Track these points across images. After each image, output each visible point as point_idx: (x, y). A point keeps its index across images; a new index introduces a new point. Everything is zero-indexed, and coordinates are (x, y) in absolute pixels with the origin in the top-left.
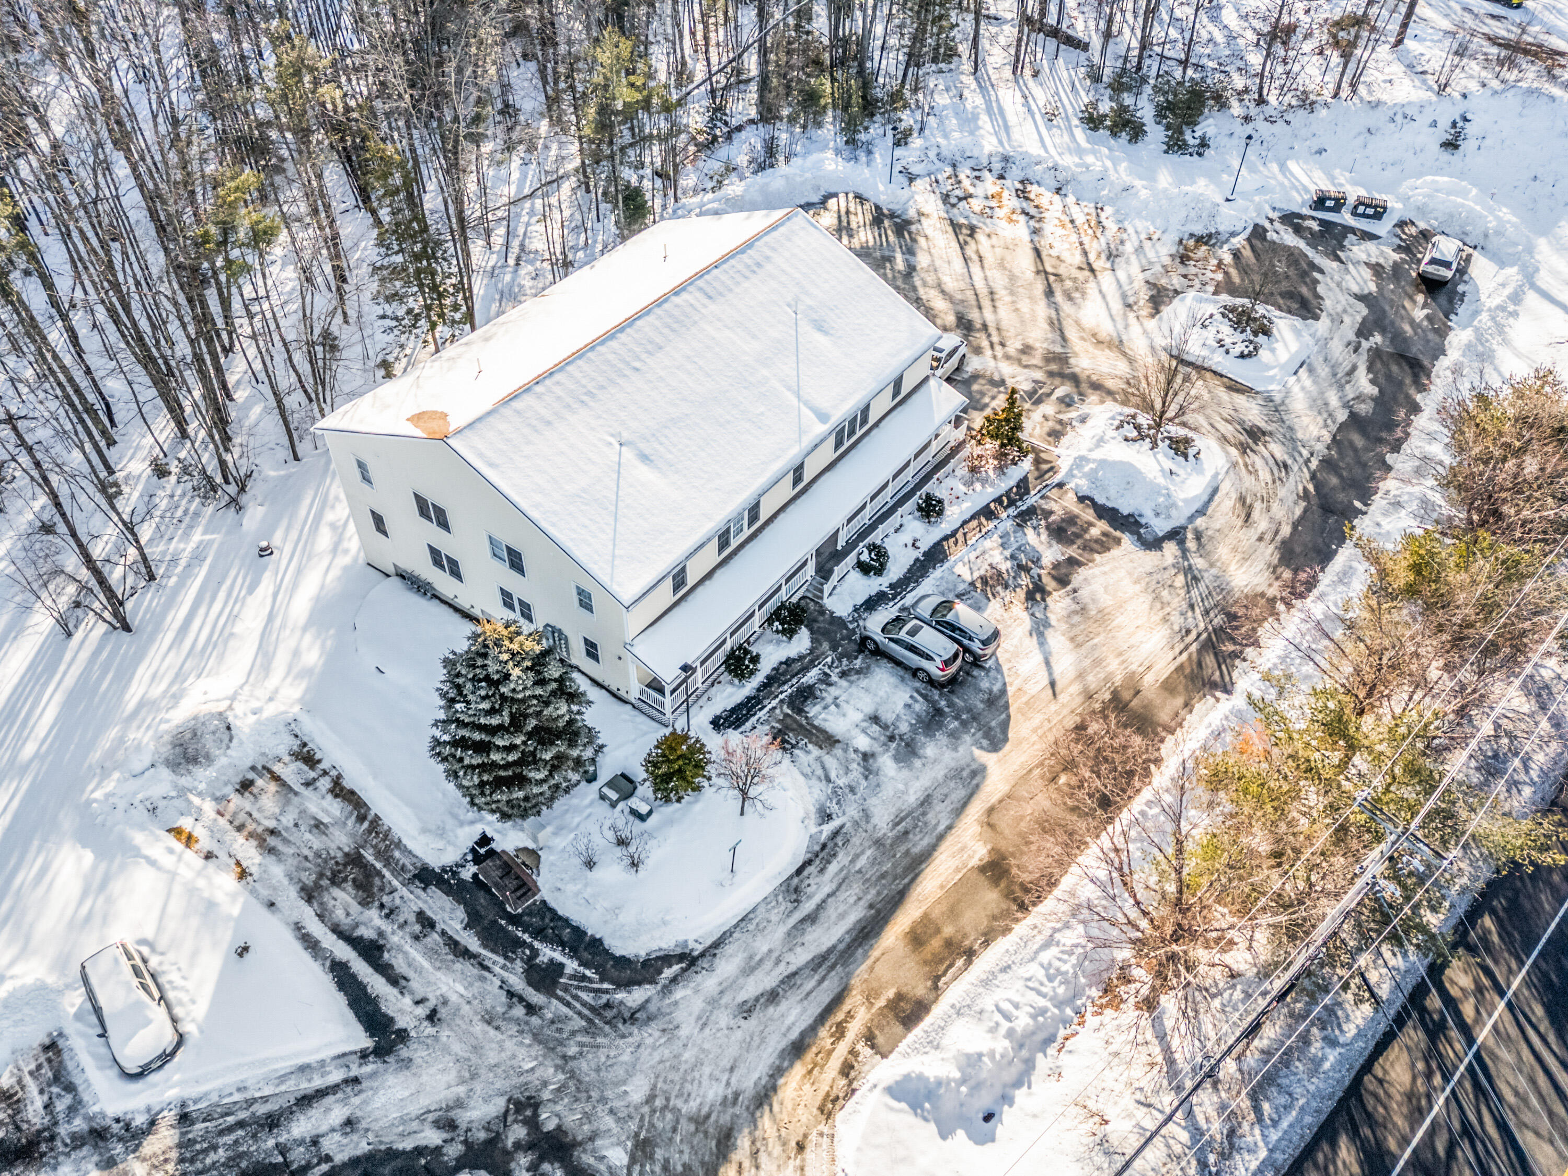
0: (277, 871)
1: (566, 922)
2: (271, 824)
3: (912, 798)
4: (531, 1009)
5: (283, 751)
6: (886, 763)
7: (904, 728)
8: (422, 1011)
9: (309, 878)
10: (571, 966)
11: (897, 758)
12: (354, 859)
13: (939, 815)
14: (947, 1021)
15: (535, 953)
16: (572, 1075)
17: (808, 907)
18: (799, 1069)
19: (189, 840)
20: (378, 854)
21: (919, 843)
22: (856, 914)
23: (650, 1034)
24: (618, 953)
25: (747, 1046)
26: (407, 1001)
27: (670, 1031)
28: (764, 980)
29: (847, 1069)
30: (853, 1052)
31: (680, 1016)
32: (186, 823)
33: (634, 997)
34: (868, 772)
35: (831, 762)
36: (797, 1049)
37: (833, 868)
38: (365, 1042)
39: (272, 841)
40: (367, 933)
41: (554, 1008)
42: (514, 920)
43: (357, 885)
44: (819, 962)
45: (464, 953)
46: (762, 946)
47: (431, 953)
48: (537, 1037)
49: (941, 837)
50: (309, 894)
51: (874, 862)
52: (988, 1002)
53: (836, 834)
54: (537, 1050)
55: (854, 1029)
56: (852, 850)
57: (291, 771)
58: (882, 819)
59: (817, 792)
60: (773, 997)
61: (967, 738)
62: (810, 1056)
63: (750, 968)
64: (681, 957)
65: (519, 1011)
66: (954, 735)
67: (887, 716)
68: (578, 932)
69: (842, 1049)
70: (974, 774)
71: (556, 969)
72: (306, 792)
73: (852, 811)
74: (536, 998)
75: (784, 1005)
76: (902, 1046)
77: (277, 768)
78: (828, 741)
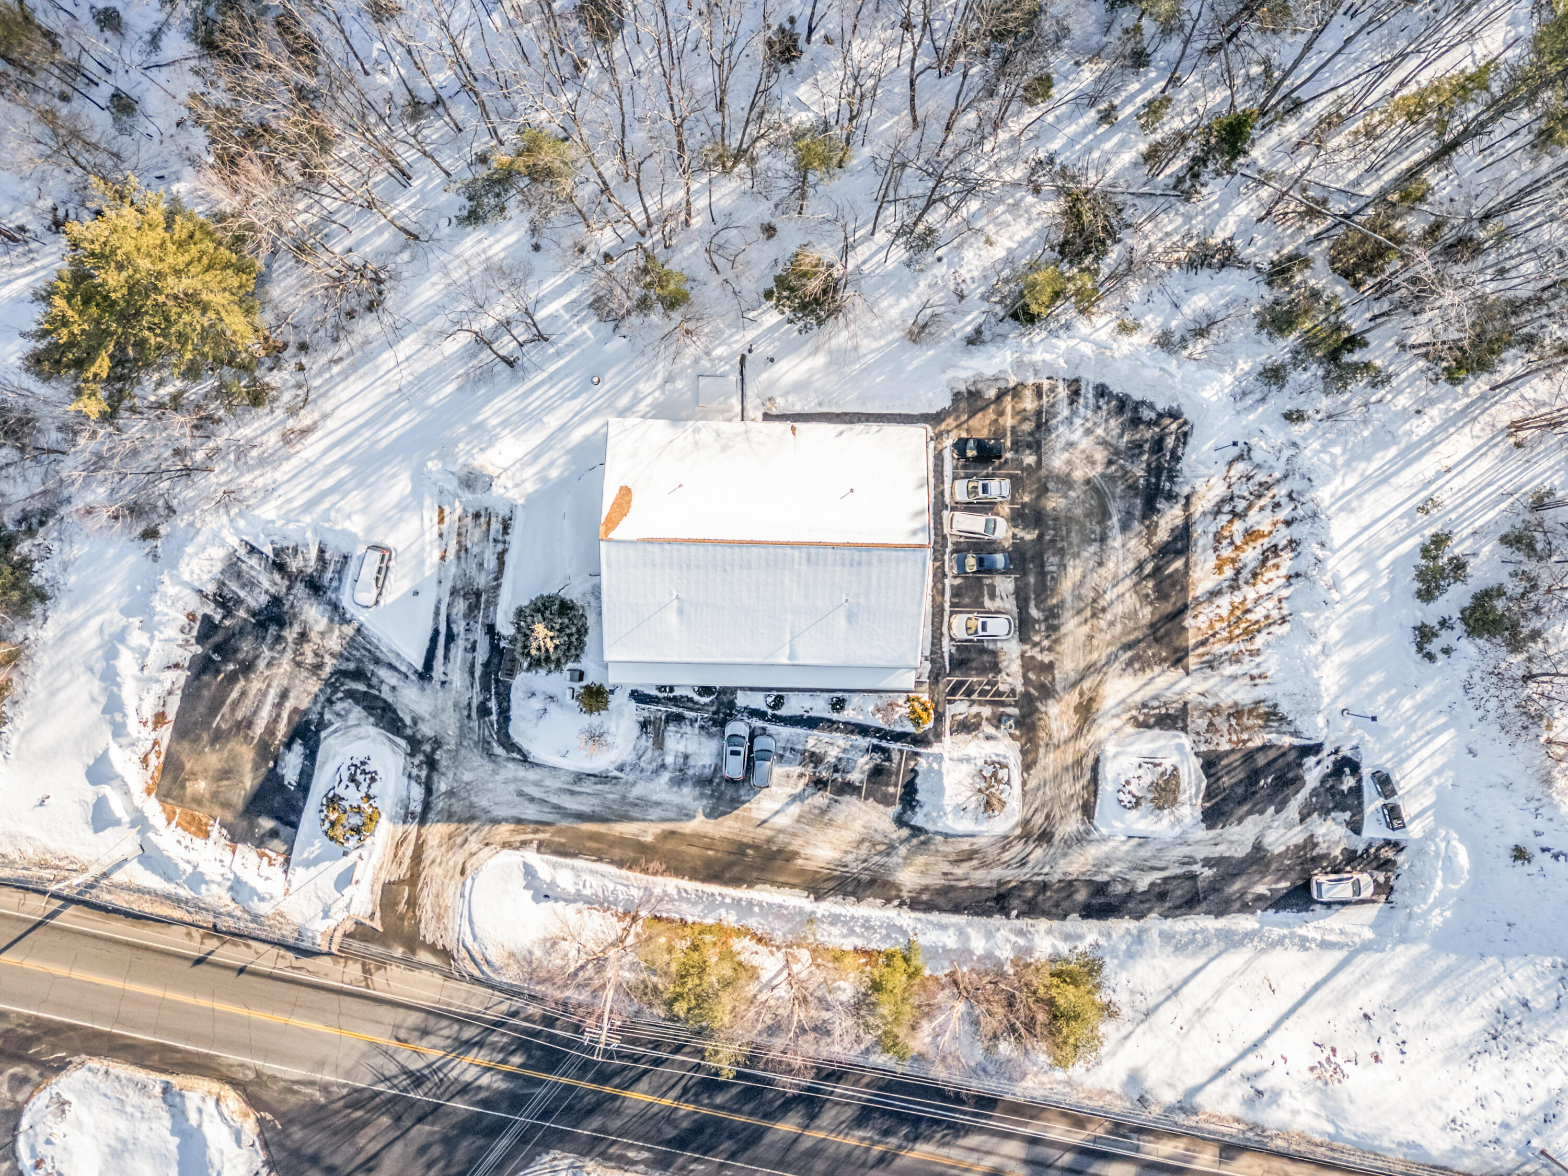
0: (453, 570)
1: (509, 701)
2: (469, 545)
3: (655, 798)
4: (469, 717)
5: (501, 514)
6: (666, 776)
7: (691, 772)
8: (443, 678)
9: (459, 586)
10: (494, 717)
11: (671, 779)
12: (478, 594)
13: (655, 813)
14: (567, 866)
15: (489, 700)
16: (457, 751)
17: (576, 788)
18: (512, 826)
19: (441, 521)
20: (487, 601)
21: (635, 813)
22: (585, 808)
23: (489, 766)
24: (511, 731)
25: (508, 803)
26: (442, 669)
27: (495, 772)
28: (536, 792)
29: (524, 843)
30: (531, 841)
31: (502, 771)
32: (447, 510)
33: (498, 750)
34: (656, 772)
35: (649, 754)
36: (519, 821)
37: (600, 787)
38: (420, 668)
39: (463, 554)
40: (455, 630)
41: (475, 724)
42: (497, 681)
43: (469, 607)
44: (557, 808)
45: (472, 673)
46: (548, 782)
47: (464, 660)
48: (461, 728)
49: (644, 820)
50: (454, 592)
51: (614, 801)
52: (585, 876)
53: (616, 778)
54: (457, 731)
55: (541, 836)
56: (614, 789)
57: (496, 526)
58: (637, 791)
59: (630, 758)
60: (532, 799)
61: (704, 802)
62: (520, 827)
63: (537, 784)
64: (524, 756)
65: (466, 713)
66: (702, 795)
67: (691, 762)
68: (508, 709)
69: (530, 837)
70: (687, 815)
71: (488, 712)
72: (491, 544)
73: (631, 778)
74: (474, 714)
75: (531, 806)
76: (546, 857)
77: (493, 519)
78: (659, 744)
